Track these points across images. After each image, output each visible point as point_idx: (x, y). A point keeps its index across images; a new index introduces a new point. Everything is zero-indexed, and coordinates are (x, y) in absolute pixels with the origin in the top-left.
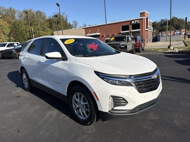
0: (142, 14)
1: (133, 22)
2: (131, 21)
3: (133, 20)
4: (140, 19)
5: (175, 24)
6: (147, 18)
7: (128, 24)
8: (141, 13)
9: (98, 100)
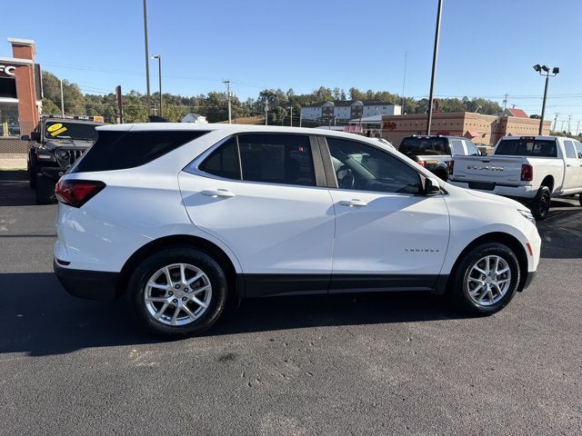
8: (15, 45)
9: (531, 254)
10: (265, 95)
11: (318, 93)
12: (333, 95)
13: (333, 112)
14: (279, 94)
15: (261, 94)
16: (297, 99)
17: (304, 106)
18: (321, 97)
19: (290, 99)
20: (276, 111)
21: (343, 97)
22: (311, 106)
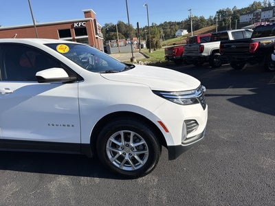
0: (87, 14)
1: (76, 25)
2: (73, 22)
3: (76, 22)
4: (86, 21)
5: (123, 30)
6: (95, 20)
7: (69, 27)
8: (85, 13)
9: (167, 131)
10: (220, 12)
11: (252, 5)
12: (262, 5)
13: (260, 15)
14: (228, 10)
15: (217, 12)
16: (239, 11)
17: (242, 14)
18: (254, 7)
19: (234, 12)
20: (224, 20)
21: (270, 4)
22: (247, 14)
